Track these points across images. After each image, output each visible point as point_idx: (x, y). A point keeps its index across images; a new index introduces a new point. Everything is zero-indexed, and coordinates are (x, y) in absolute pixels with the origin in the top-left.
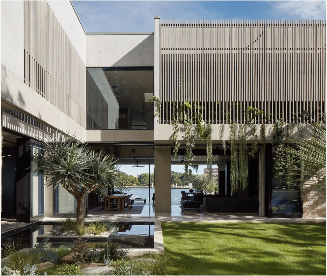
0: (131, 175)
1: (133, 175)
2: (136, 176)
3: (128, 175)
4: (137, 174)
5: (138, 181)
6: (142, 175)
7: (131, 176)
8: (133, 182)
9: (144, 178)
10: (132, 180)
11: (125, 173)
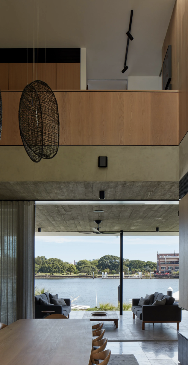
0: (66, 261)
1: (69, 262)
2: (73, 264)
3: (64, 262)
4: (74, 261)
5: (76, 269)
6: (80, 262)
7: (67, 263)
8: (69, 270)
9: (83, 266)
10: (68, 268)
11: (59, 259)
